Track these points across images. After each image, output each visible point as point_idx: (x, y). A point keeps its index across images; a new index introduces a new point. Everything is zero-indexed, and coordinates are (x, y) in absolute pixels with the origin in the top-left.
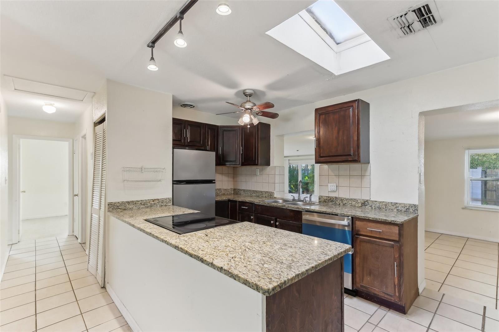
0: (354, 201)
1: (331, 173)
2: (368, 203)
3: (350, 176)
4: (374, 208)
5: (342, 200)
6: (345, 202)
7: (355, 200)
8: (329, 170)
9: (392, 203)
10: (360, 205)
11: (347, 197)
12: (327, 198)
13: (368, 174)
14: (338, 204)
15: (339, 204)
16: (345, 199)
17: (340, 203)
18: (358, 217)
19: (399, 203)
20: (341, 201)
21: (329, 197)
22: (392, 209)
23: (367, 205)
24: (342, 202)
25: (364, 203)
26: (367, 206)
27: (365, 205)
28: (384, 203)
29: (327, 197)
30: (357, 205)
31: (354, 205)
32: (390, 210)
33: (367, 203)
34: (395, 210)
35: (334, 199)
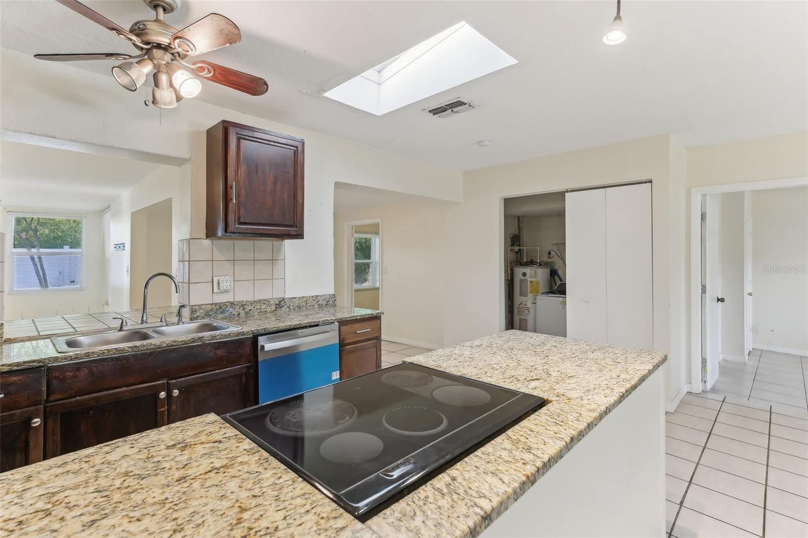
0: (264, 303)
1: (218, 256)
2: (285, 302)
3: (254, 260)
4: (292, 308)
5: (243, 305)
6: (248, 309)
7: (266, 302)
8: (214, 248)
9: (313, 297)
10: (273, 308)
11: (250, 298)
12: (214, 306)
13: (281, 257)
14: (237, 314)
15: (239, 314)
16: (248, 303)
17: (241, 312)
18: (345, 319)
19: (320, 295)
20: (242, 308)
21: (216, 304)
22: (313, 305)
23: (283, 306)
24: (244, 309)
25: (280, 303)
26: (283, 308)
27: (281, 307)
28: (304, 299)
29: (212, 304)
30: (269, 310)
31: (264, 310)
32: (312, 307)
33: (283, 302)
34: (316, 306)
35: (227, 306)
